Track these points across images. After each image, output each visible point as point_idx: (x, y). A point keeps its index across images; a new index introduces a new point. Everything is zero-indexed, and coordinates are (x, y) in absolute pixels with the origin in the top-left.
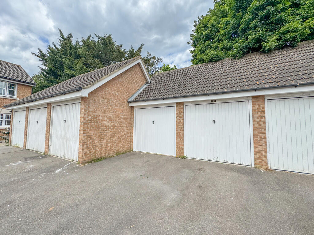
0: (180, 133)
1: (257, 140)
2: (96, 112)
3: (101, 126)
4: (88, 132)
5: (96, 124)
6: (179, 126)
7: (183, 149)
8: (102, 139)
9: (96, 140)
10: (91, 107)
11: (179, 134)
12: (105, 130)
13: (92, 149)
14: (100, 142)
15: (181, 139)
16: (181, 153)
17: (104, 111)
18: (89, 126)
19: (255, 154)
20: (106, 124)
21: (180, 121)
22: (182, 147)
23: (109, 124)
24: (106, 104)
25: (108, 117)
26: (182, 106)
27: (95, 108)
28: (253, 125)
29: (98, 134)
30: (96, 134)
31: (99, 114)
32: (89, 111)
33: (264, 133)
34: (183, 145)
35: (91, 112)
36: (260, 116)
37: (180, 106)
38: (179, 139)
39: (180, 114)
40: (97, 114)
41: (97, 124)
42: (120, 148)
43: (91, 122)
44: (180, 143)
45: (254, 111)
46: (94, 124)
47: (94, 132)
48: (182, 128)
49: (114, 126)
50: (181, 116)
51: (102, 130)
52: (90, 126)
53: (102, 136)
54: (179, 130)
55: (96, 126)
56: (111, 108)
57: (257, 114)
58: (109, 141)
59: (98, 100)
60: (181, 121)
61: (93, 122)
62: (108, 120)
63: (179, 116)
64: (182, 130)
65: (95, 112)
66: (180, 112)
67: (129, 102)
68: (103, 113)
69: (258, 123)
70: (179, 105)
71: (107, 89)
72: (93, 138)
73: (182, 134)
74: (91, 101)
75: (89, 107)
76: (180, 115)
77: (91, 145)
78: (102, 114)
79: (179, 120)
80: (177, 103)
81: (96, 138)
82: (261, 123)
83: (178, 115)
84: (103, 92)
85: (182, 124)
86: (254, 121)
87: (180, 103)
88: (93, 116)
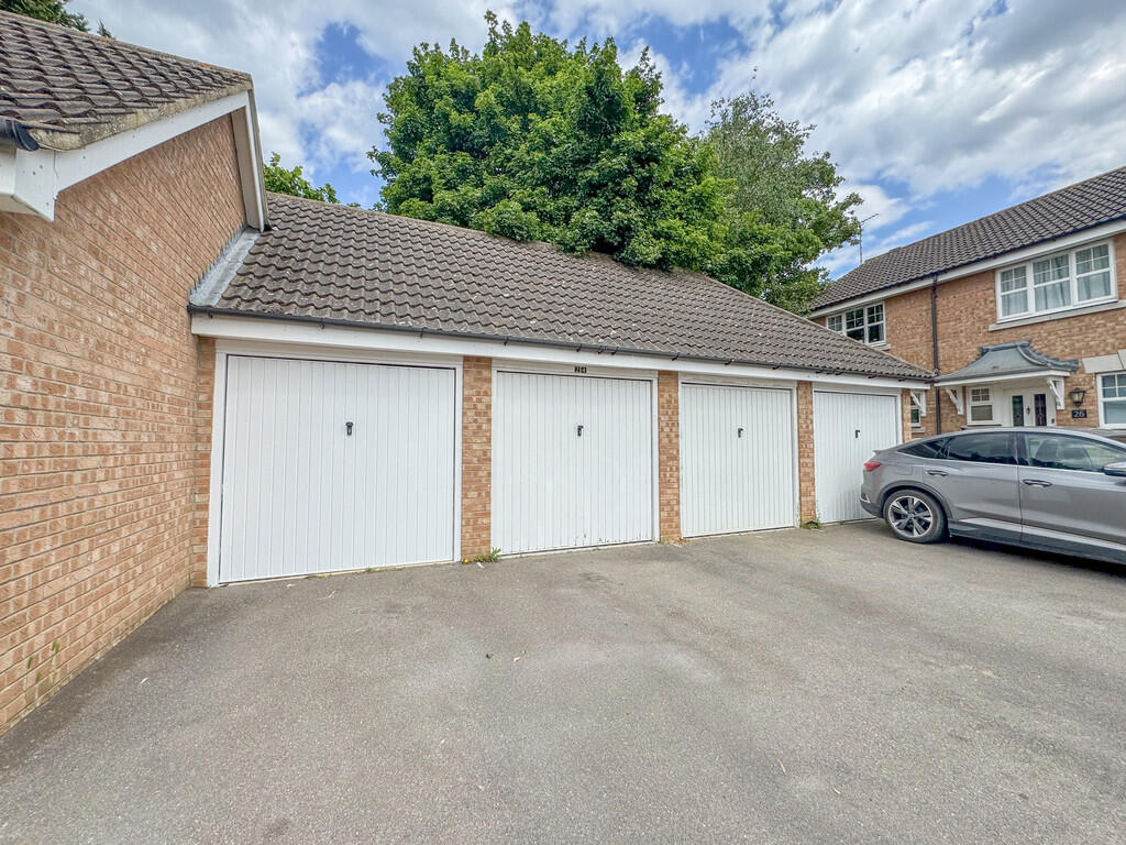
0: (478, 469)
1: (665, 475)
2: (60, 344)
3: (79, 450)
4: (13, 502)
5: (55, 437)
6: (475, 447)
7: (488, 528)
8: (85, 545)
9: (53, 560)
10: (31, 301)
11: (476, 475)
12: (101, 475)
13: (32, 626)
14: (75, 563)
15: (479, 495)
16: (481, 542)
17: (100, 345)
18: (20, 450)
19: (661, 510)
20: (106, 437)
21: (479, 427)
22: (485, 521)
23: (118, 436)
24: (109, 297)
25: (113, 387)
26: (485, 373)
27: (53, 315)
28: (660, 441)
29: (62, 508)
30: (55, 515)
31: (77, 363)
32: (20, 333)
33: (676, 458)
34: (488, 514)
35: (33, 341)
36: (671, 419)
37: (479, 373)
38: (474, 494)
39: (479, 401)
40: (61, 362)
41: (61, 436)
42: (153, 582)
43: (31, 423)
44: (480, 508)
45: (661, 406)
46: (48, 434)
47: (47, 496)
48: (485, 453)
49: (136, 450)
50: (484, 408)
51: (84, 478)
52: (24, 453)
53: (87, 518)
54: (475, 460)
55: (56, 452)
56: (126, 330)
57: (667, 414)
58: (116, 548)
59: (74, 263)
60: (484, 427)
61: (40, 417)
62: (113, 410)
63: (475, 407)
64: (486, 458)
65: (53, 347)
66: (478, 393)
67: (193, 311)
68: (93, 358)
69: (668, 436)
70: (475, 366)
71: (115, 200)
72: (38, 546)
73: (484, 474)
74: (33, 255)
75: (21, 300)
76: (479, 406)
77: (25, 597)
78: (87, 369)
79: (476, 421)
80: (467, 359)
81: (55, 539)
82: (673, 435)
83: (471, 405)
84: (99, 212)
85: (484, 439)
86: (661, 430)
87: (479, 359)
88: (40, 371)
